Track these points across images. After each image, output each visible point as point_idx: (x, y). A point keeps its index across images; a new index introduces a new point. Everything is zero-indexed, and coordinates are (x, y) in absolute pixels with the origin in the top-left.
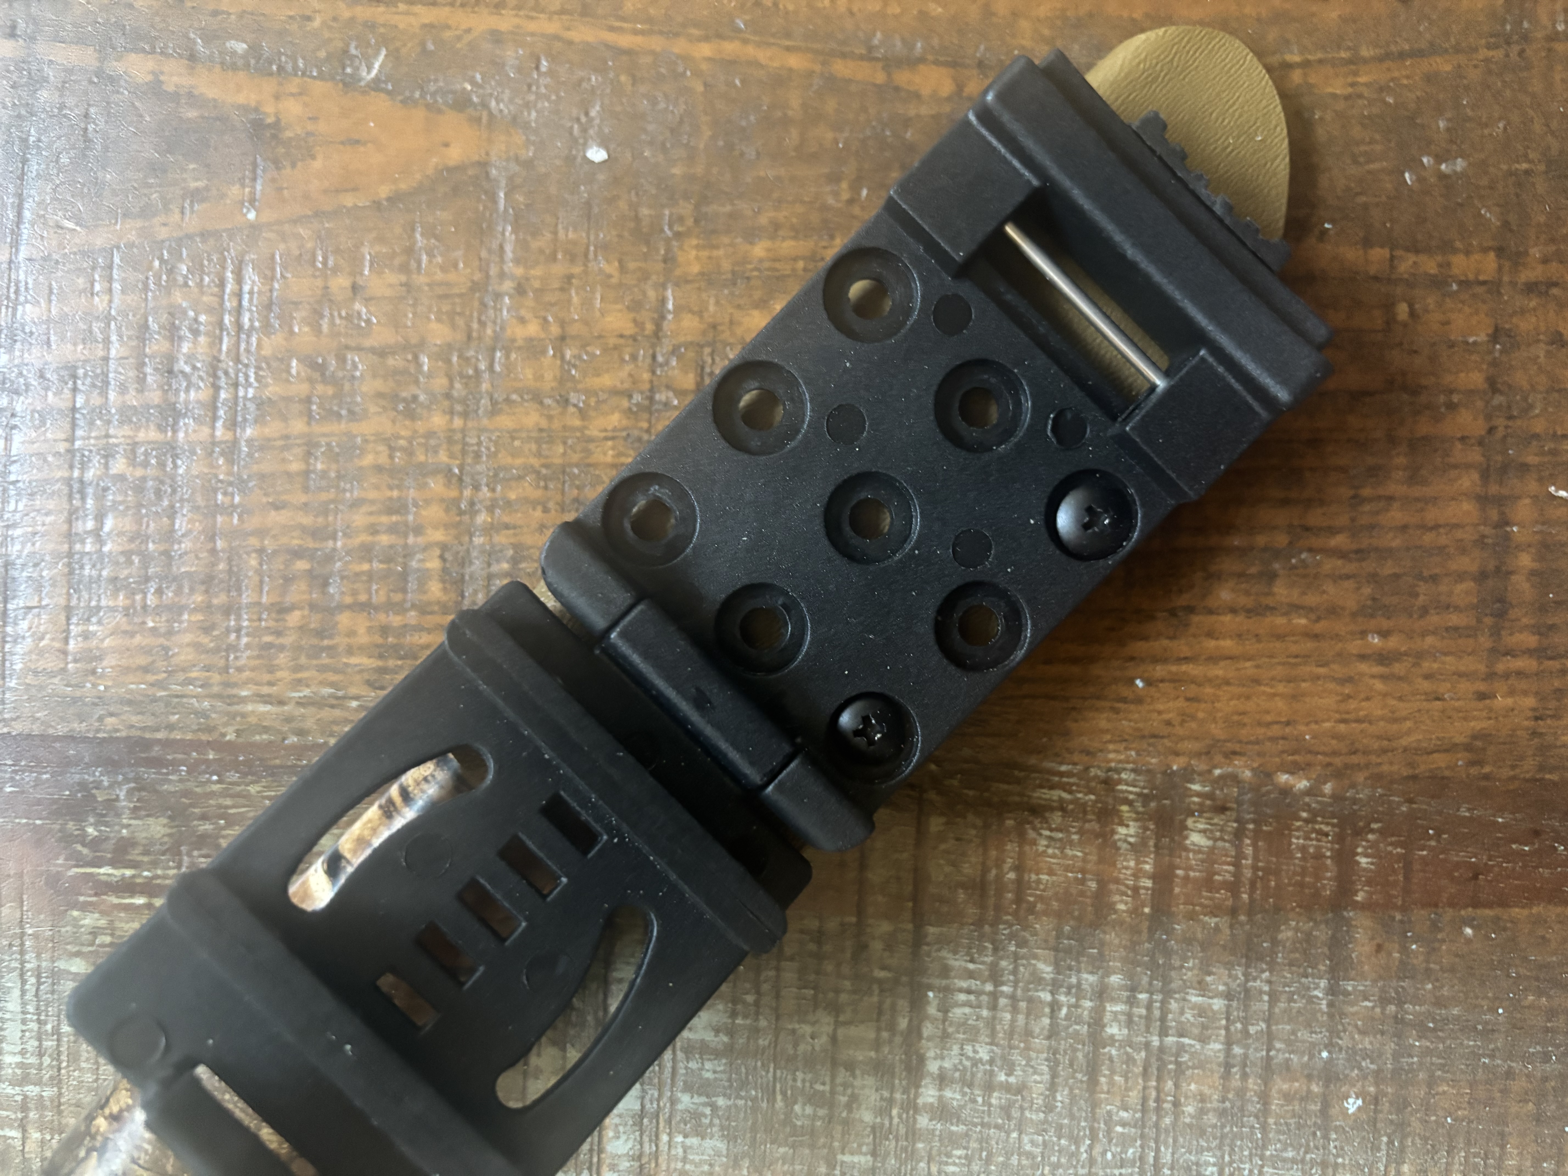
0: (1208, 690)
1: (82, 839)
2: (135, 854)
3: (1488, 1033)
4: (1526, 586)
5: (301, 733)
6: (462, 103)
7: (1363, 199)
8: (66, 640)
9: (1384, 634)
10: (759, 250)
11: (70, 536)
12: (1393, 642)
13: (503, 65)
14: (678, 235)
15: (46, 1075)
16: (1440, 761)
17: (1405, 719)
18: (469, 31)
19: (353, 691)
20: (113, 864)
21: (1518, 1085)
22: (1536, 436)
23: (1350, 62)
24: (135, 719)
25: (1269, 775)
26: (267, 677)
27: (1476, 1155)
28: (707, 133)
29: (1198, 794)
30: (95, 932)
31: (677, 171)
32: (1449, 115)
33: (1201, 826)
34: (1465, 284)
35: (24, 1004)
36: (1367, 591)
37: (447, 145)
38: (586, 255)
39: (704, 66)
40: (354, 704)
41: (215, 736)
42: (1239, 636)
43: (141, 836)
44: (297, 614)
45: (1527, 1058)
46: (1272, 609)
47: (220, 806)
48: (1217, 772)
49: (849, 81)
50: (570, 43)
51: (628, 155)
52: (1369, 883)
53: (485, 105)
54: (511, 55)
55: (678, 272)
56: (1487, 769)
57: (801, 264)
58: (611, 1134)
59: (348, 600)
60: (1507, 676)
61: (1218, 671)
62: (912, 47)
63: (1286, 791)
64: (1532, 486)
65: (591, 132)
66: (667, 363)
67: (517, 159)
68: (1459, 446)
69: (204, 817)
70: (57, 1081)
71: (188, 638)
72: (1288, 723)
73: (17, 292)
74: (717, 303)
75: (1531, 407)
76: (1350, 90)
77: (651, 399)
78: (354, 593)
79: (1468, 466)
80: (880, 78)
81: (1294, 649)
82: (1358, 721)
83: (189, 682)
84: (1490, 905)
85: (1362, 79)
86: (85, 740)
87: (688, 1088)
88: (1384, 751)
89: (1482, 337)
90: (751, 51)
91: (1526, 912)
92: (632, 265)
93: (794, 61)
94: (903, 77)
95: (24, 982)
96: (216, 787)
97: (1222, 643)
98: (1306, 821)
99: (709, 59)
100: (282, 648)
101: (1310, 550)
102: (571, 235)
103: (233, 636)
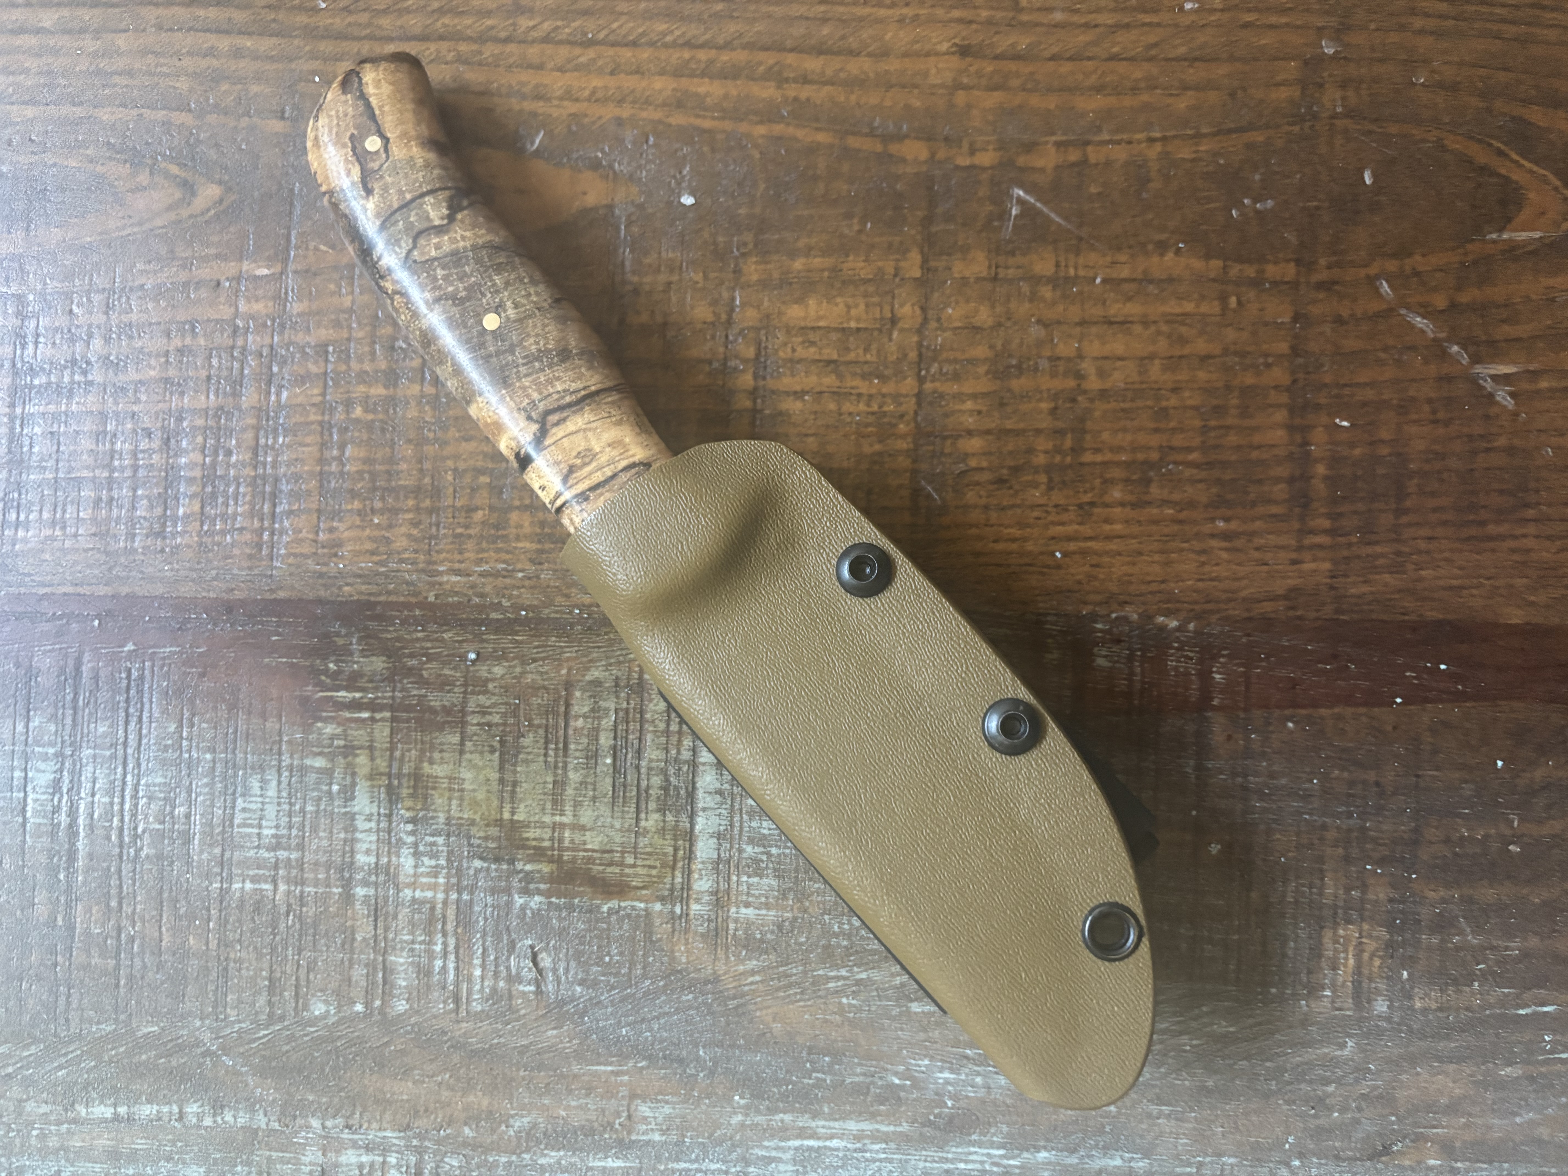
0: (1106, 559)
1: (326, 672)
2: (362, 683)
3: (1306, 797)
4: (1322, 486)
5: (482, 595)
6: (595, 165)
7: (1204, 227)
8: (317, 533)
9: (1227, 520)
10: (798, 264)
11: (321, 461)
12: (1234, 525)
13: (624, 140)
14: (743, 255)
15: (294, 842)
16: (1268, 607)
17: (1243, 578)
18: (600, 118)
19: (519, 566)
20: (347, 688)
21: (1331, 835)
22: (1326, 385)
23: (1194, 137)
24: (363, 588)
25: (1151, 617)
26: (457, 557)
27: (1303, 885)
28: (762, 186)
29: (1101, 631)
30: (332, 738)
31: (742, 211)
32: (1263, 170)
33: (1104, 653)
34: (1275, 283)
35: (279, 791)
36: (1214, 490)
37: (585, 193)
38: (681, 268)
39: (760, 141)
40: (520, 575)
41: (420, 598)
42: (1127, 522)
43: (367, 669)
44: (480, 513)
45: (1338, 815)
46: (1149, 503)
47: (422, 648)
48: (1114, 615)
49: (859, 151)
50: (670, 125)
51: (709, 201)
52: (1222, 692)
53: (611, 167)
54: (629, 135)
55: (743, 279)
56: (1299, 613)
57: (826, 274)
58: (696, 876)
59: (517, 503)
60: (1312, 547)
61: (1112, 546)
62: (901, 128)
63: (1162, 628)
64: (1324, 419)
65: (684, 185)
66: (736, 340)
67: (633, 202)
68: (1273, 392)
69: (412, 656)
70: (301, 847)
71: (404, 530)
72: (1163, 582)
73: (286, 293)
74: (770, 300)
75: (1322, 365)
76: (1194, 156)
77: (725, 364)
78: (521, 498)
79: (1280, 406)
80: (879, 148)
81: (1166, 530)
82: (1212, 580)
83: (402, 561)
84: (1304, 707)
85: (1202, 148)
86: (328, 602)
87: (751, 841)
88: (1230, 600)
89: (1287, 319)
90: (791, 130)
91: (1329, 711)
92: (712, 275)
93: (822, 137)
94: (894, 148)
95: (280, 776)
96: (420, 635)
97: (1115, 527)
98: (1177, 649)
99: (763, 136)
100: (470, 537)
101: (1175, 463)
102: (671, 255)
103: (434, 529)
